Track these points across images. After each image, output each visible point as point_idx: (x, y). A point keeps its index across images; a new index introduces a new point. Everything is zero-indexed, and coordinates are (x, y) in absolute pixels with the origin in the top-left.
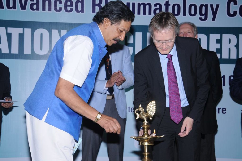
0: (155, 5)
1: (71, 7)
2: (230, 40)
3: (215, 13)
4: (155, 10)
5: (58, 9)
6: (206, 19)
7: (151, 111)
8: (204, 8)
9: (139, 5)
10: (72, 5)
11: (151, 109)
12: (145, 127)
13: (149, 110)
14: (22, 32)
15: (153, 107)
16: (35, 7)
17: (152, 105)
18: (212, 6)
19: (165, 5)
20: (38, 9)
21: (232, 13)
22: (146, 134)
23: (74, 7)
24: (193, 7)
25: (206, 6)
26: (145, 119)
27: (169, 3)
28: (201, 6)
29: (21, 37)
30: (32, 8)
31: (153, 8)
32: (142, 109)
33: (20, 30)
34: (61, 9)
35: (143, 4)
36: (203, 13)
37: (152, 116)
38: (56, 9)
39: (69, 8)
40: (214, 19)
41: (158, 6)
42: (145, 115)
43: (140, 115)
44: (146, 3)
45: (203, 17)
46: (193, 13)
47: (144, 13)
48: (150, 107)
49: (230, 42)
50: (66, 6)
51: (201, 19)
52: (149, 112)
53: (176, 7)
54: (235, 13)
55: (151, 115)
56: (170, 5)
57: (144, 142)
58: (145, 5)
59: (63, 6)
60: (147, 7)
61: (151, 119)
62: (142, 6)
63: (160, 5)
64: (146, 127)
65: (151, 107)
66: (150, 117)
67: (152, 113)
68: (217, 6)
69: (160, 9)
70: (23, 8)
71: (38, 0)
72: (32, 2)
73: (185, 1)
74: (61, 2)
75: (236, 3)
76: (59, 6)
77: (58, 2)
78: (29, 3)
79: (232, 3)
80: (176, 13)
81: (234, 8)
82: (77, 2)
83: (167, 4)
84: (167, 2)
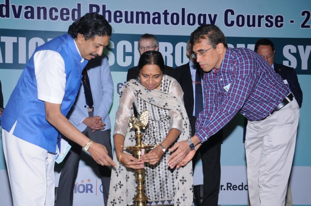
0: (154, 14)
4: (154, 19)
5: (54, 17)
7: (144, 120)
8: (202, 17)
9: (138, 13)
10: (68, 13)
11: (144, 118)
12: (138, 137)
13: (142, 119)
14: (16, 41)
15: (146, 116)
16: (29, 15)
17: (145, 115)
18: (210, 16)
19: (163, 14)
20: (32, 17)
21: (229, 23)
22: (139, 144)
23: (70, 16)
24: (191, 17)
25: (205, 16)
26: (139, 129)
27: (168, 12)
28: (200, 15)
29: (16, 46)
30: (26, 16)
31: (152, 17)
32: (135, 119)
33: (14, 39)
34: (56, 18)
35: (142, 13)
36: (202, 22)
37: (145, 126)
38: (51, 18)
39: (65, 17)
41: (157, 15)
42: (138, 125)
43: (133, 125)
44: (144, 12)
46: (191, 22)
47: (143, 22)
48: (143, 117)
50: (62, 14)
52: (142, 122)
53: (175, 16)
54: (232, 23)
55: (144, 124)
56: (168, 14)
57: (137, 151)
58: (143, 14)
59: (58, 14)
60: (146, 15)
61: (144, 128)
62: (140, 15)
63: (159, 14)
64: (140, 137)
65: (145, 116)
66: (144, 127)
67: (145, 122)
68: (215, 16)
69: (159, 18)
70: (17, 16)
71: (32, 9)
72: (27, 10)
73: (183, 10)
74: (56, 10)
75: (233, 13)
76: (54, 14)
77: (54, 11)
78: (23, 11)
79: (229, 13)
80: (175, 22)
81: (231, 18)
82: (74, 10)
83: (166, 13)
84: (166, 11)
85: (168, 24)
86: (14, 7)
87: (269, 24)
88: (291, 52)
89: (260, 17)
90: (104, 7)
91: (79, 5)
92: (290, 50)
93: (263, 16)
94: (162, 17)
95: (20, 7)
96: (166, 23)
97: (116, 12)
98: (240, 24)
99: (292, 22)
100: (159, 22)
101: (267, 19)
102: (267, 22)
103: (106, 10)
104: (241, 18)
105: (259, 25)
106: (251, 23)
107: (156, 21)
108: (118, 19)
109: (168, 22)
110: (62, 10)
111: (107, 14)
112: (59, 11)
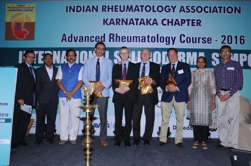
0: (142, 37)
1: (99, 40)
2: (182, 55)
3: (173, 41)
4: (142, 40)
5: (92, 41)
6: (169, 44)
8: (168, 38)
9: (134, 37)
16: (81, 40)
18: (172, 37)
19: (147, 37)
20: (82, 41)
21: (182, 41)
24: (162, 38)
25: (169, 38)
27: (149, 36)
28: (167, 37)
30: (80, 41)
31: (141, 39)
34: (93, 41)
36: (168, 41)
38: (91, 41)
40: (173, 44)
41: (144, 38)
44: (137, 36)
45: (168, 43)
46: (162, 41)
47: (136, 41)
49: (182, 56)
50: (96, 39)
51: (166, 44)
53: (153, 38)
54: (184, 41)
56: (150, 37)
58: (136, 37)
59: (94, 39)
60: (138, 38)
62: (135, 38)
63: (145, 37)
68: (175, 38)
69: (145, 39)
70: (76, 41)
71: (82, 37)
72: (80, 38)
73: (158, 35)
74: (93, 37)
75: (184, 36)
76: (92, 39)
77: (92, 38)
78: (78, 38)
79: (182, 36)
80: (153, 41)
81: (183, 39)
82: (102, 37)
83: (148, 37)
84: (148, 36)
85: (150, 42)
86: (74, 37)
88: (216, 56)
89: (199, 38)
90: (117, 34)
91: (104, 34)
92: (215, 56)
93: (201, 38)
94: (147, 39)
95: (77, 37)
97: (123, 37)
98: (189, 41)
99: (216, 41)
100: (145, 41)
101: (203, 39)
102: (203, 41)
103: (118, 36)
104: (188, 39)
105: (199, 42)
106: (194, 41)
107: (143, 40)
108: (124, 40)
109: (149, 41)
110: (96, 37)
111: (118, 38)
112: (95, 37)
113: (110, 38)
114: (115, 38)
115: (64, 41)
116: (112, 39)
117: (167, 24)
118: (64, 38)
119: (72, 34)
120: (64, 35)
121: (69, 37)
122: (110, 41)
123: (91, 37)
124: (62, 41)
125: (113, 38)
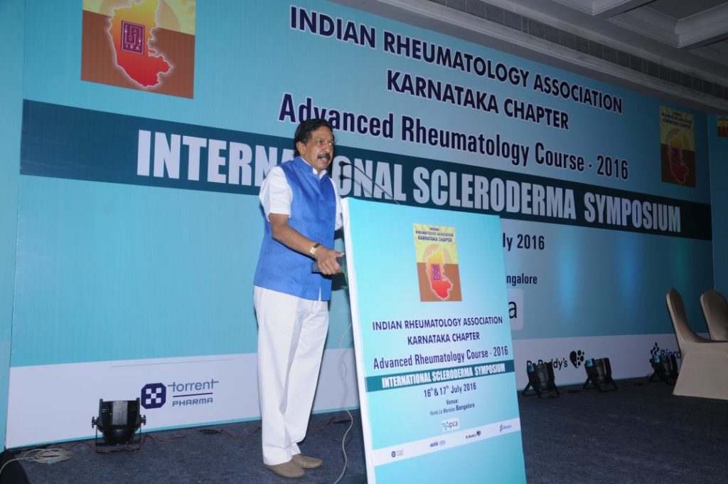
0: (470, 138)
1: (378, 129)
2: (539, 192)
3: (525, 158)
4: (470, 144)
6: (519, 162)
8: (515, 149)
9: (454, 135)
10: (378, 126)
19: (479, 138)
20: (338, 126)
21: (540, 159)
23: (381, 129)
24: (506, 147)
25: (518, 147)
27: (483, 137)
28: (513, 146)
31: (468, 141)
34: (365, 130)
35: (457, 134)
36: (515, 155)
38: (359, 129)
39: (375, 130)
40: (525, 164)
41: (472, 140)
44: (460, 134)
46: (506, 153)
47: (459, 147)
49: (539, 196)
50: (372, 126)
51: (513, 162)
53: (490, 144)
54: (542, 160)
56: (484, 140)
58: (459, 136)
59: (367, 125)
60: (462, 139)
62: (456, 138)
63: (475, 139)
69: (475, 143)
71: (337, 114)
72: (331, 116)
73: (498, 136)
74: (365, 120)
75: (542, 148)
76: (364, 125)
77: (362, 120)
79: (539, 147)
80: (491, 151)
81: (541, 153)
82: (385, 122)
83: (481, 139)
84: (481, 136)
86: (315, 110)
87: (573, 166)
89: (565, 157)
90: (418, 121)
91: (391, 116)
94: (478, 142)
95: (324, 111)
96: (483, 152)
97: (431, 130)
98: (549, 161)
99: (590, 166)
100: (475, 150)
101: (571, 159)
102: (571, 164)
103: (421, 126)
104: (549, 155)
105: (565, 167)
107: (472, 147)
108: (433, 140)
109: (484, 150)
110: (372, 120)
111: (421, 131)
112: (369, 121)
113: (405, 129)
114: (414, 130)
115: (287, 117)
116: (408, 133)
117: (513, 114)
118: (288, 109)
119: (309, 101)
120: (288, 98)
121: (302, 108)
122: (404, 138)
123: (360, 118)
124: (282, 118)
125: (410, 129)
